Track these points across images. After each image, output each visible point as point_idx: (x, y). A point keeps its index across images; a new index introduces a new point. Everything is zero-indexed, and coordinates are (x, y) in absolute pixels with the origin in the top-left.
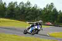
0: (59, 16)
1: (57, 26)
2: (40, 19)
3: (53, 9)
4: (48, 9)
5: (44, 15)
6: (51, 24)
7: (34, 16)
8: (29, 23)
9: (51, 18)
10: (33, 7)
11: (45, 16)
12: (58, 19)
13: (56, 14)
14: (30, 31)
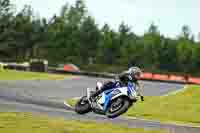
0: (101, 43)
1: (97, 76)
2: (42, 52)
3: (82, 20)
4: (67, 22)
5: (55, 40)
6: (76, 68)
7: (22, 44)
8: (5, 67)
9: (76, 49)
10: (20, 15)
11: (57, 43)
12: (100, 54)
13: (92, 38)
14: (102, 105)
